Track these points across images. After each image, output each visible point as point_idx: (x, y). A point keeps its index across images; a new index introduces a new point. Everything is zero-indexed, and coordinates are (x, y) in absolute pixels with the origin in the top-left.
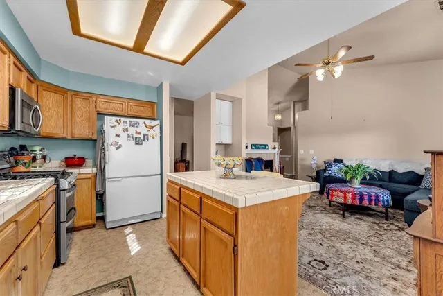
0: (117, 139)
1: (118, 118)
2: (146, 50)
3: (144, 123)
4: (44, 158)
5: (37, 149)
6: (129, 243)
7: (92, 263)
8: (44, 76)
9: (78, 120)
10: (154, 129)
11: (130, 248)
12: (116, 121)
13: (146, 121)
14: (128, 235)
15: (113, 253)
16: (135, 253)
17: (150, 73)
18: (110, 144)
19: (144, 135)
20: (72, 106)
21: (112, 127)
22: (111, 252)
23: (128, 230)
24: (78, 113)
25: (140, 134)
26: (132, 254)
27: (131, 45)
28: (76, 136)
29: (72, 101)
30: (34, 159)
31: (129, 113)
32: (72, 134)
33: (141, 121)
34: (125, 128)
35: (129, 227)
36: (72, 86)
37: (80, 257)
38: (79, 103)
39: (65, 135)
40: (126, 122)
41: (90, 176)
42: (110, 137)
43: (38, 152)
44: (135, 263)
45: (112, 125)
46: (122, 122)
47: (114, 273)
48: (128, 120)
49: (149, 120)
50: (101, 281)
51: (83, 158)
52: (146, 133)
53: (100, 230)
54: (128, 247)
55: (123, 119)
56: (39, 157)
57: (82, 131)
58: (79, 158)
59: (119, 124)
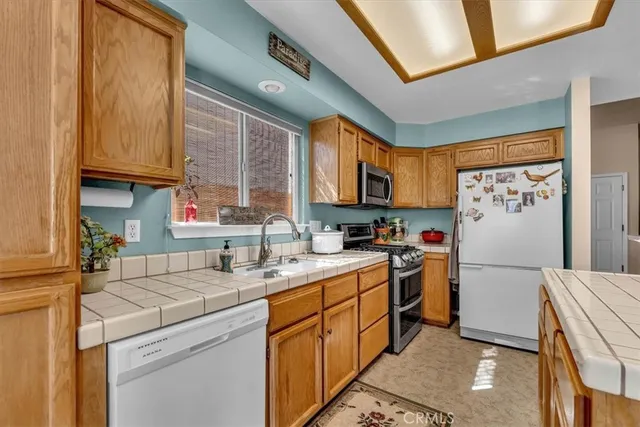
0: (476, 205)
1: (477, 173)
2: (499, 46)
3: (526, 173)
4: (403, 230)
5: (397, 221)
6: (479, 370)
7: (422, 369)
8: (400, 141)
9: (434, 183)
10: (548, 180)
11: (476, 379)
12: (475, 177)
13: (528, 168)
14: (486, 358)
15: (450, 372)
16: (480, 391)
17: (534, 79)
18: (465, 212)
19: (525, 195)
20: (427, 168)
21: (468, 187)
22: (449, 369)
23: (488, 352)
24: (434, 174)
25: (516, 193)
26: (474, 388)
27: (473, 55)
28: (432, 205)
29: (428, 160)
30: (394, 232)
31: (506, 159)
32: (428, 202)
33: (518, 171)
34: (488, 186)
35: (494, 348)
36: (428, 142)
37: (415, 355)
38: (436, 161)
39: (419, 205)
40: (491, 176)
41: (442, 257)
42: (465, 203)
43: (398, 225)
44: (470, 403)
45: (468, 184)
46: (484, 178)
47: (436, 398)
48: (493, 172)
49: (535, 167)
50: (417, 396)
51: (441, 232)
52: (528, 190)
53: (453, 335)
54: (475, 375)
55: (485, 173)
56: (398, 229)
57: (439, 197)
58: (436, 232)
59: (479, 181)
